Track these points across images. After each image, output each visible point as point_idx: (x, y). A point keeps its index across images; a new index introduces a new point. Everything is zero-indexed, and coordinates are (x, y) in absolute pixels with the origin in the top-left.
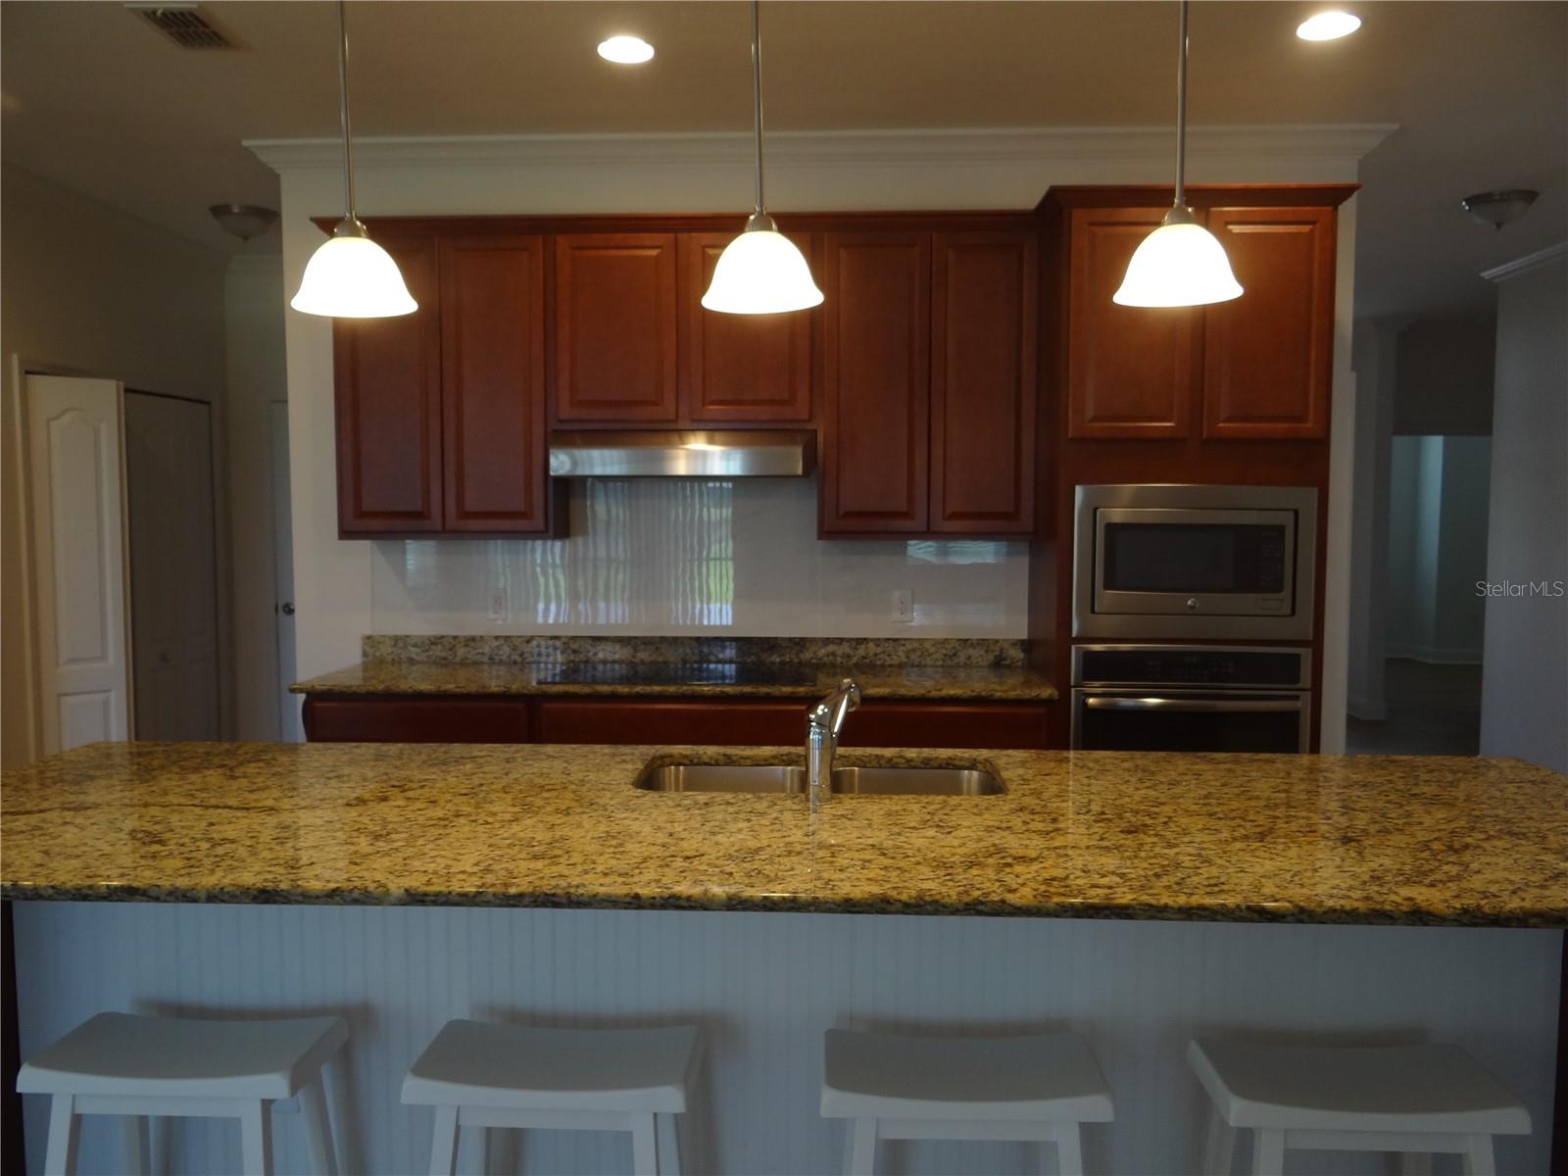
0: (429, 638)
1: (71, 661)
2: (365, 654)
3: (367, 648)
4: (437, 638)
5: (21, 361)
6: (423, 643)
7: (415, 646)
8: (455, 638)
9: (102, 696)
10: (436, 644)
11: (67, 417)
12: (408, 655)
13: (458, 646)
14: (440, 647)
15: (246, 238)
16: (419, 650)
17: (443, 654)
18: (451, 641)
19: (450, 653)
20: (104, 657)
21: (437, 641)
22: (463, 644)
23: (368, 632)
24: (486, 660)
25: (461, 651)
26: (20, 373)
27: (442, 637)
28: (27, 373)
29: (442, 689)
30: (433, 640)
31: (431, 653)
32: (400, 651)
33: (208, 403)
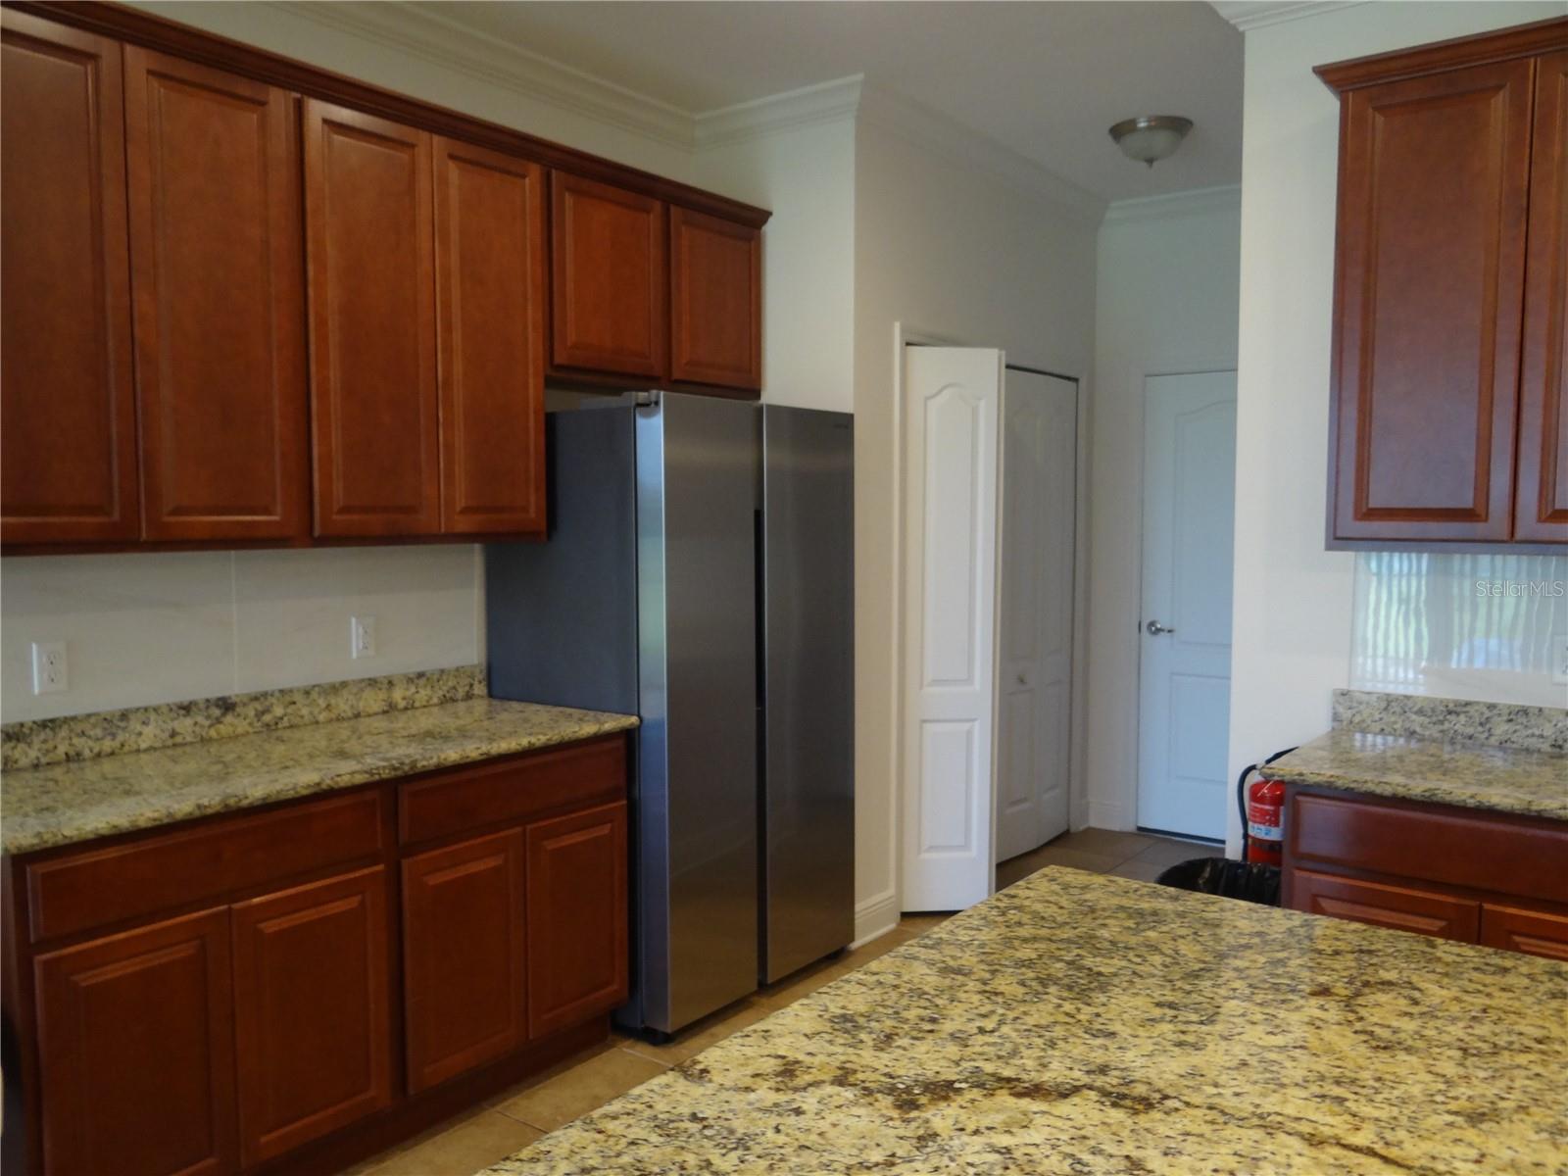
0: (1445, 703)
1: (937, 682)
2: (1336, 717)
3: (1341, 710)
4: (1457, 703)
5: (903, 331)
6: (1433, 710)
7: (1420, 712)
8: (1491, 707)
9: (966, 726)
10: (1458, 714)
11: (946, 394)
12: (1407, 725)
13: (1496, 719)
14: (1462, 718)
15: (1150, 161)
16: (1427, 720)
17: (1470, 731)
18: (1485, 710)
19: (1480, 729)
20: (969, 680)
21: (1459, 709)
22: (1505, 718)
23: (1344, 686)
24: (1546, 747)
25: (1501, 729)
26: (901, 344)
27: (1467, 704)
28: (908, 344)
29: (1534, 807)
30: (1451, 706)
31: (1447, 725)
32: (1393, 719)
33: (1076, 380)
